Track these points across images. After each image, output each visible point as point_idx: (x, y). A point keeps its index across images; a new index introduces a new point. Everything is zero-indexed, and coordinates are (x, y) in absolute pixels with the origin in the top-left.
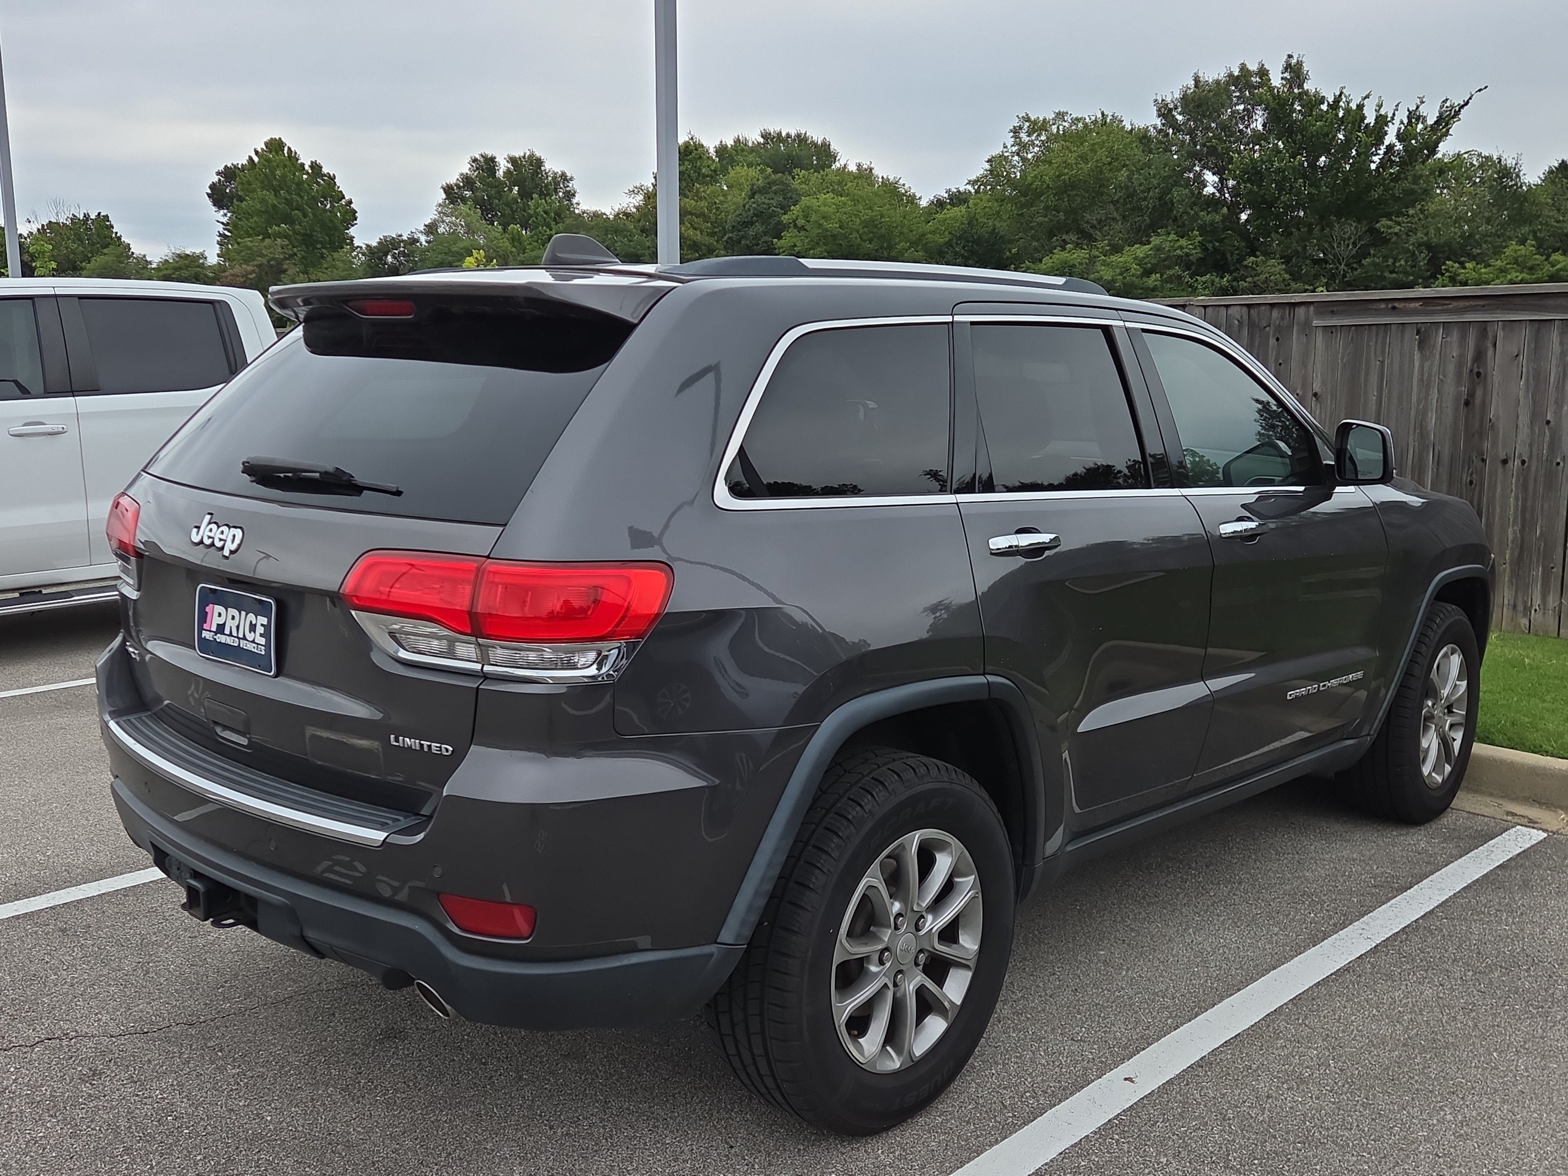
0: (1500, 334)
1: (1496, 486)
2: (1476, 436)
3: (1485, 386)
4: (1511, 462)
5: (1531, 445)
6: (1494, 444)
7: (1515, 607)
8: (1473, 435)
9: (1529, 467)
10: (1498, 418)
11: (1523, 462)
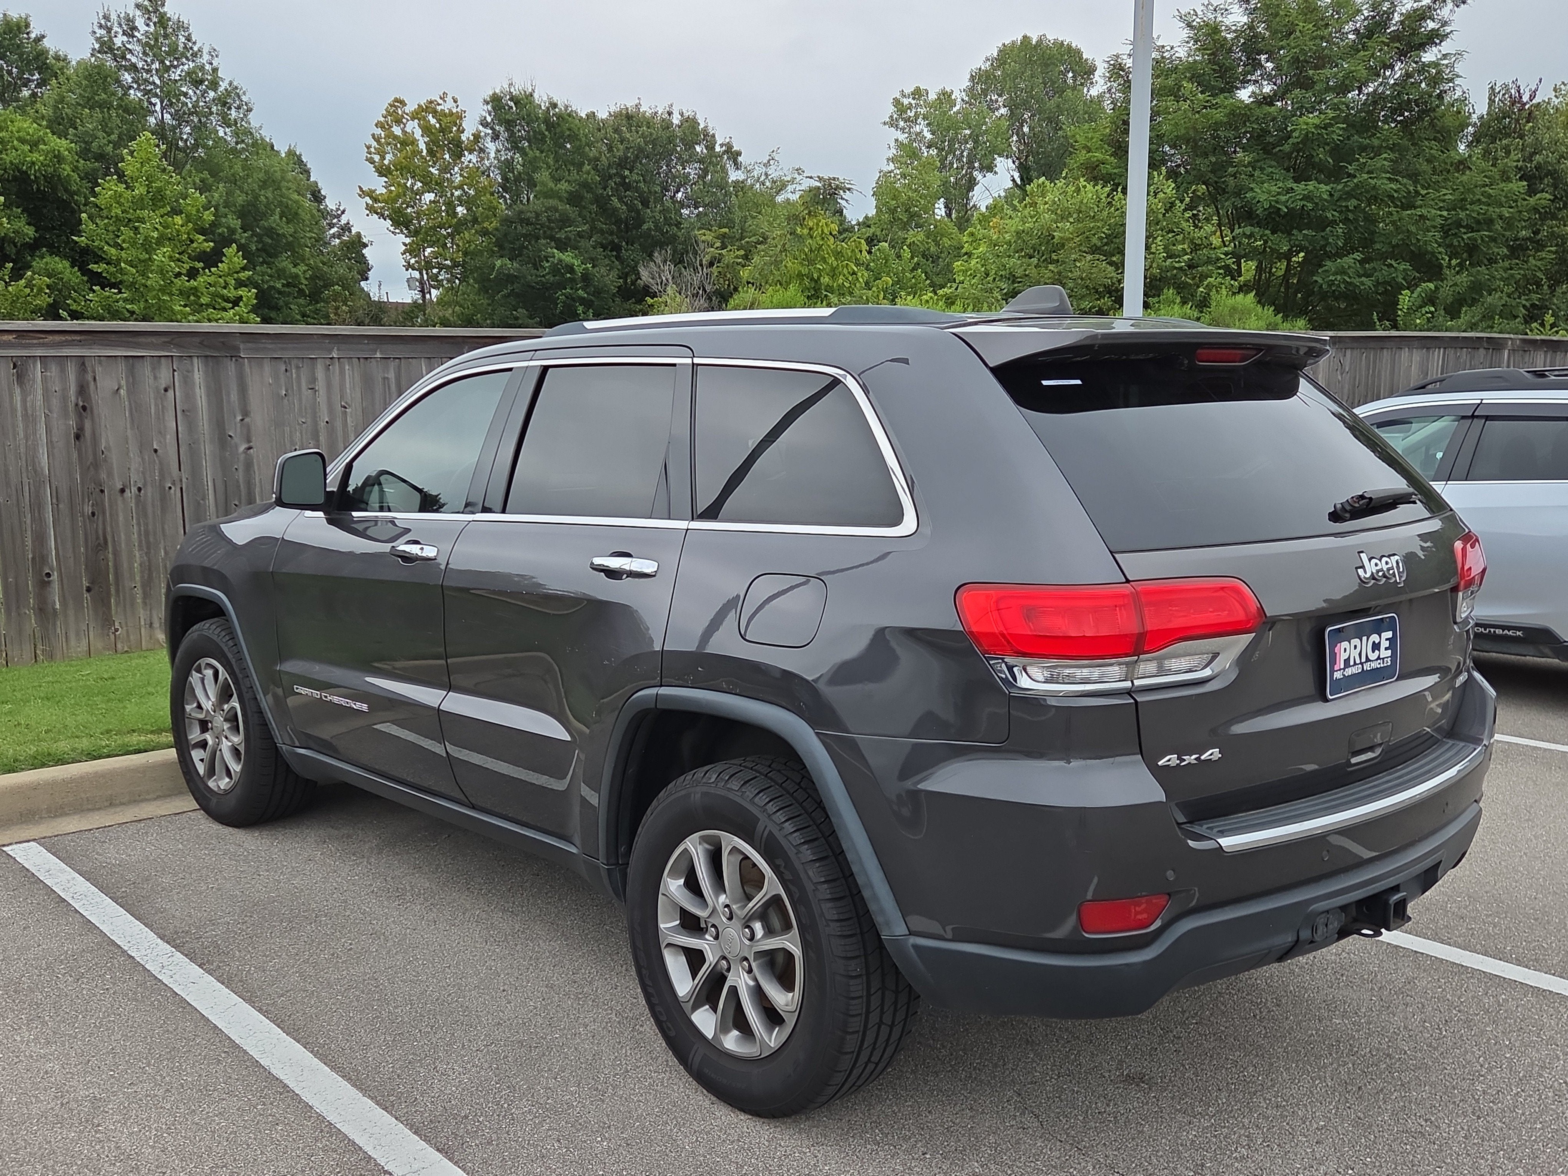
0: (99, 369)
1: (117, 515)
2: (92, 468)
3: (93, 420)
4: (128, 491)
5: (143, 473)
6: (110, 474)
7: (151, 625)
8: (89, 468)
9: (146, 495)
10: (108, 448)
11: (139, 489)
